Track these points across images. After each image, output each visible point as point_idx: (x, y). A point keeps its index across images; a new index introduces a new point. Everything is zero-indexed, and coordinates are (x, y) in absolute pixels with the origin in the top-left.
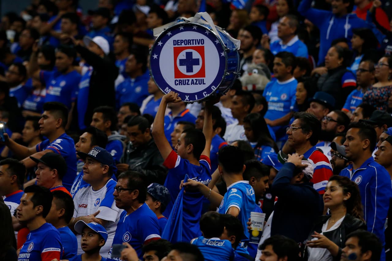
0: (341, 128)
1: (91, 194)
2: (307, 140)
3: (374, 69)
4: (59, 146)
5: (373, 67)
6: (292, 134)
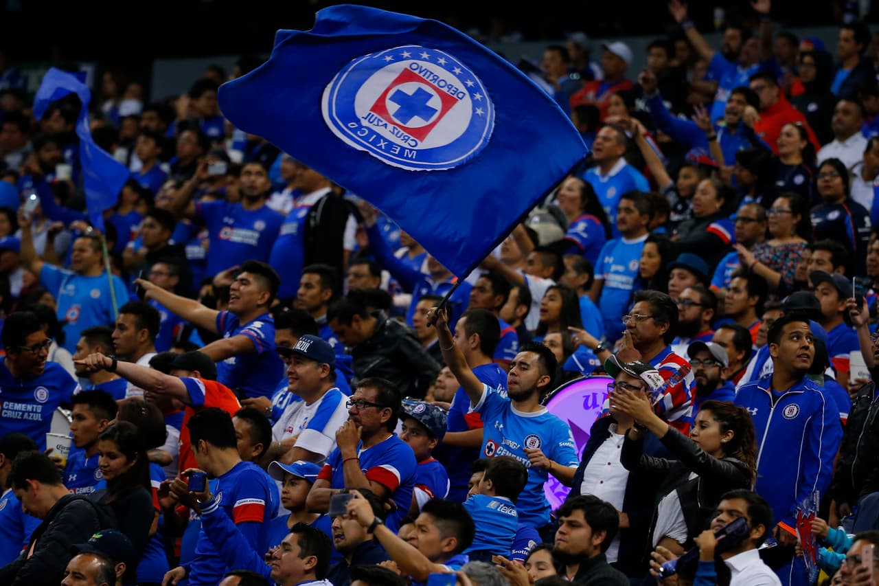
0: (708, 313)
2: (661, 336)
3: (766, 218)
4: (259, 331)
5: (765, 214)
6: (635, 327)
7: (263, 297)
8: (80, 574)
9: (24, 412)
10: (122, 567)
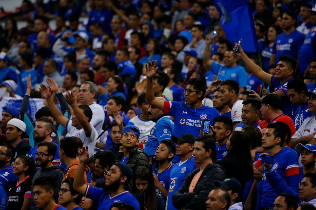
1: (313, 122)
7: (291, 71)
8: (213, 198)
9: (195, 124)
10: (236, 195)
